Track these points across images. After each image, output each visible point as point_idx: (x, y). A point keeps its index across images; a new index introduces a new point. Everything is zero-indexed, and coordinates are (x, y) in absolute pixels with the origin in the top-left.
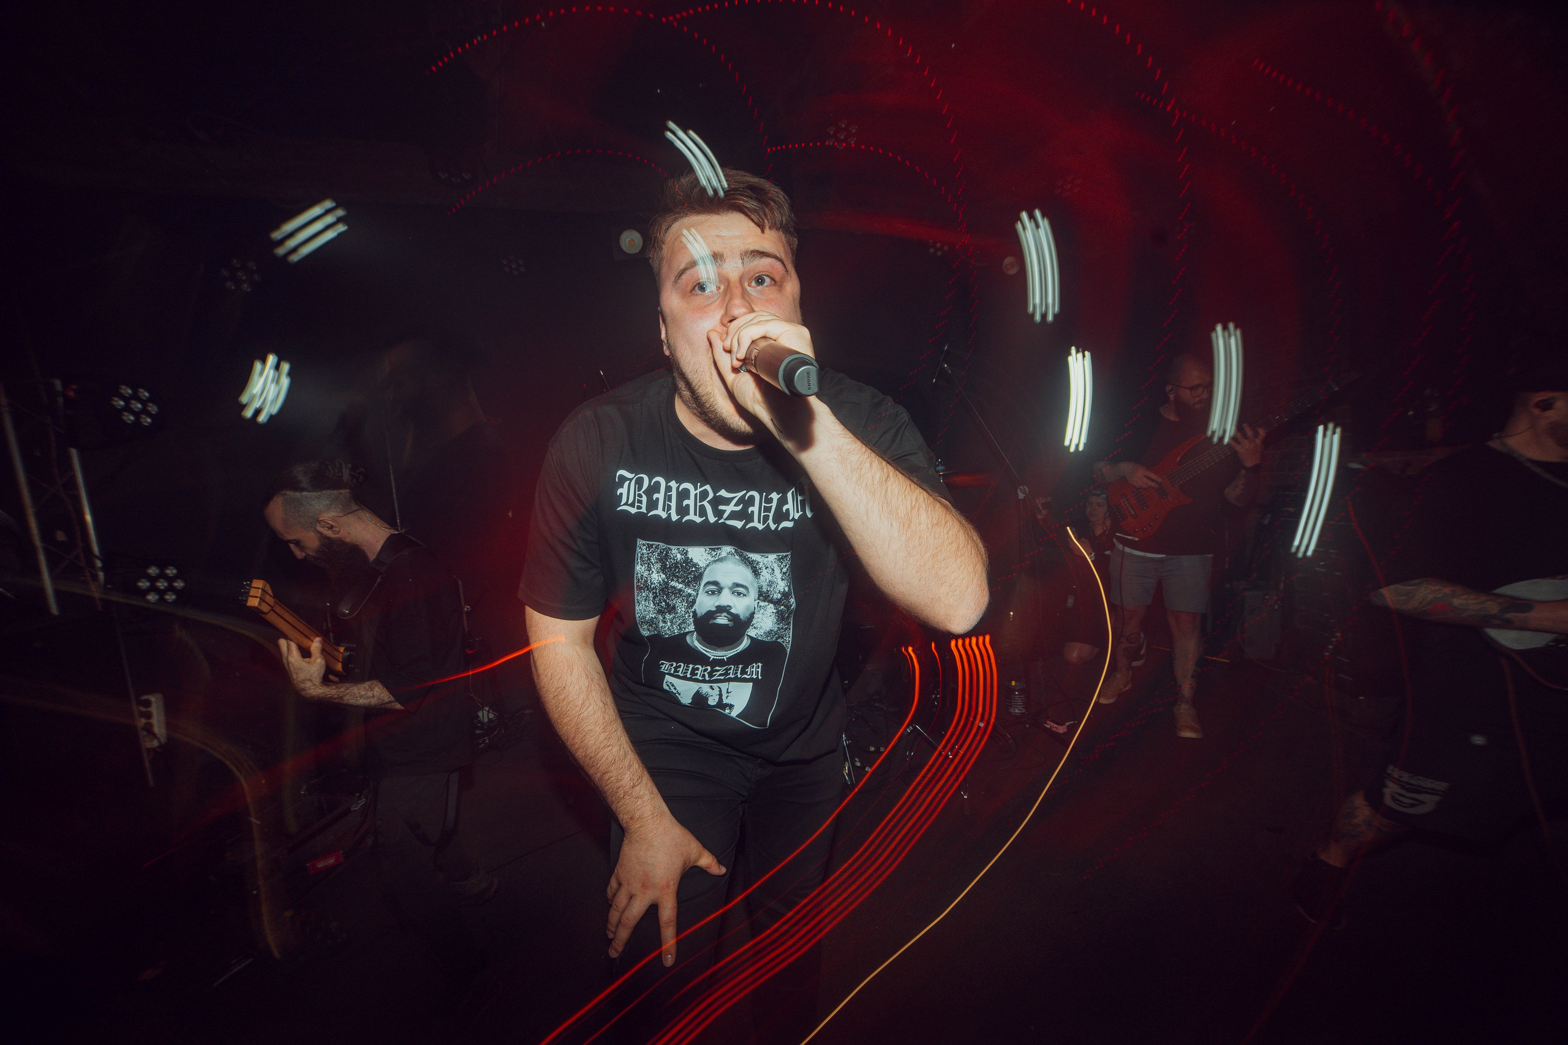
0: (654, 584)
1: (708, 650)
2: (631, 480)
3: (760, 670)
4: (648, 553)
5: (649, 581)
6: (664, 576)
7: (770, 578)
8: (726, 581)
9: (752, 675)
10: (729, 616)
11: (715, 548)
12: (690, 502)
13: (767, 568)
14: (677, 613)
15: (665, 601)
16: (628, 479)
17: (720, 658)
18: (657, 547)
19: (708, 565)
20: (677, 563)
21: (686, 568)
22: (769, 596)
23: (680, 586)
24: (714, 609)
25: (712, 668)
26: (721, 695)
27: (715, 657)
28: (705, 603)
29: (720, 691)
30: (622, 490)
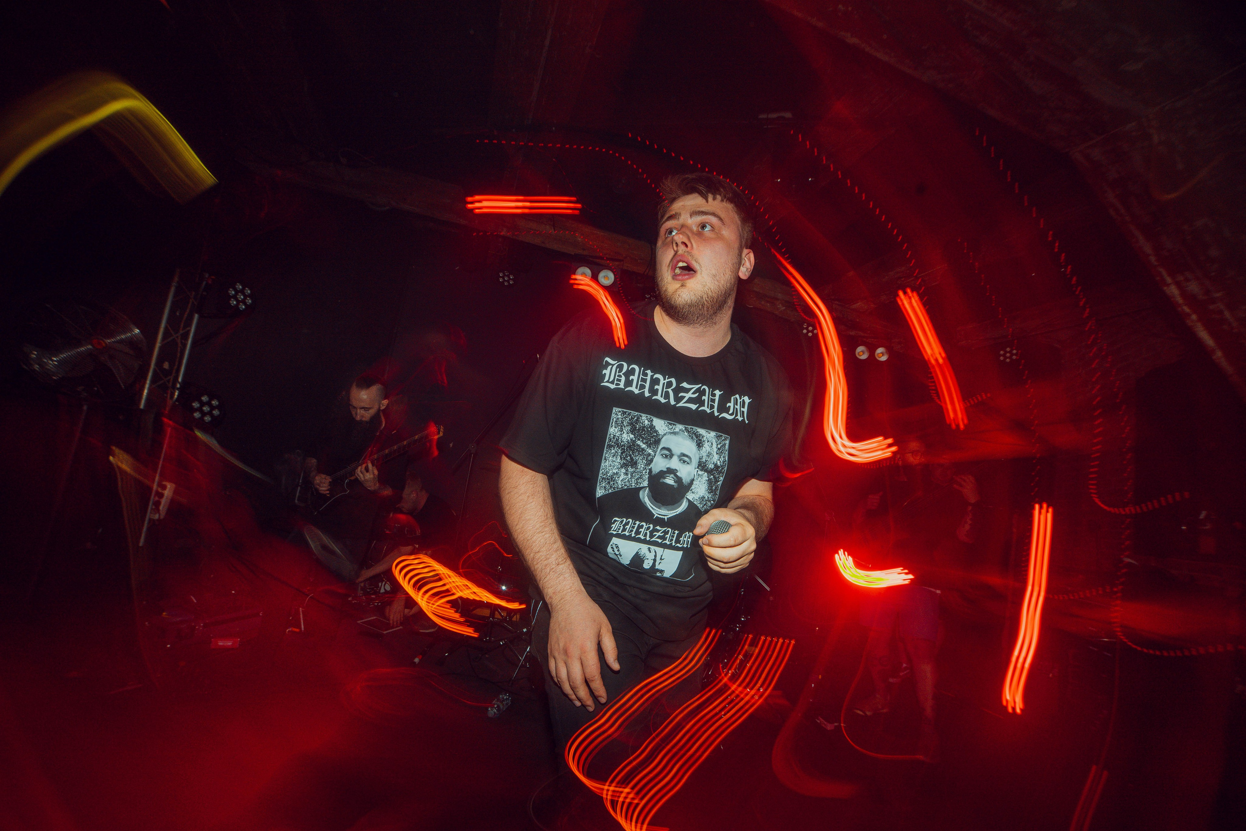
0: (624, 442)
1: (654, 507)
2: (613, 365)
3: (690, 540)
4: (622, 418)
5: (620, 440)
6: (633, 436)
7: (709, 450)
8: (676, 451)
9: (684, 544)
10: (675, 478)
11: (672, 423)
12: (659, 387)
13: (708, 441)
14: (637, 468)
15: (630, 456)
16: (611, 364)
17: (662, 517)
18: (629, 414)
19: (665, 434)
20: (645, 427)
21: (650, 433)
22: (706, 465)
23: (644, 446)
24: (665, 470)
25: (654, 527)
26: (655, 560)
27: (658, 516)
28: (659, 464)
29: (655, 556)
30: (606, 372)
